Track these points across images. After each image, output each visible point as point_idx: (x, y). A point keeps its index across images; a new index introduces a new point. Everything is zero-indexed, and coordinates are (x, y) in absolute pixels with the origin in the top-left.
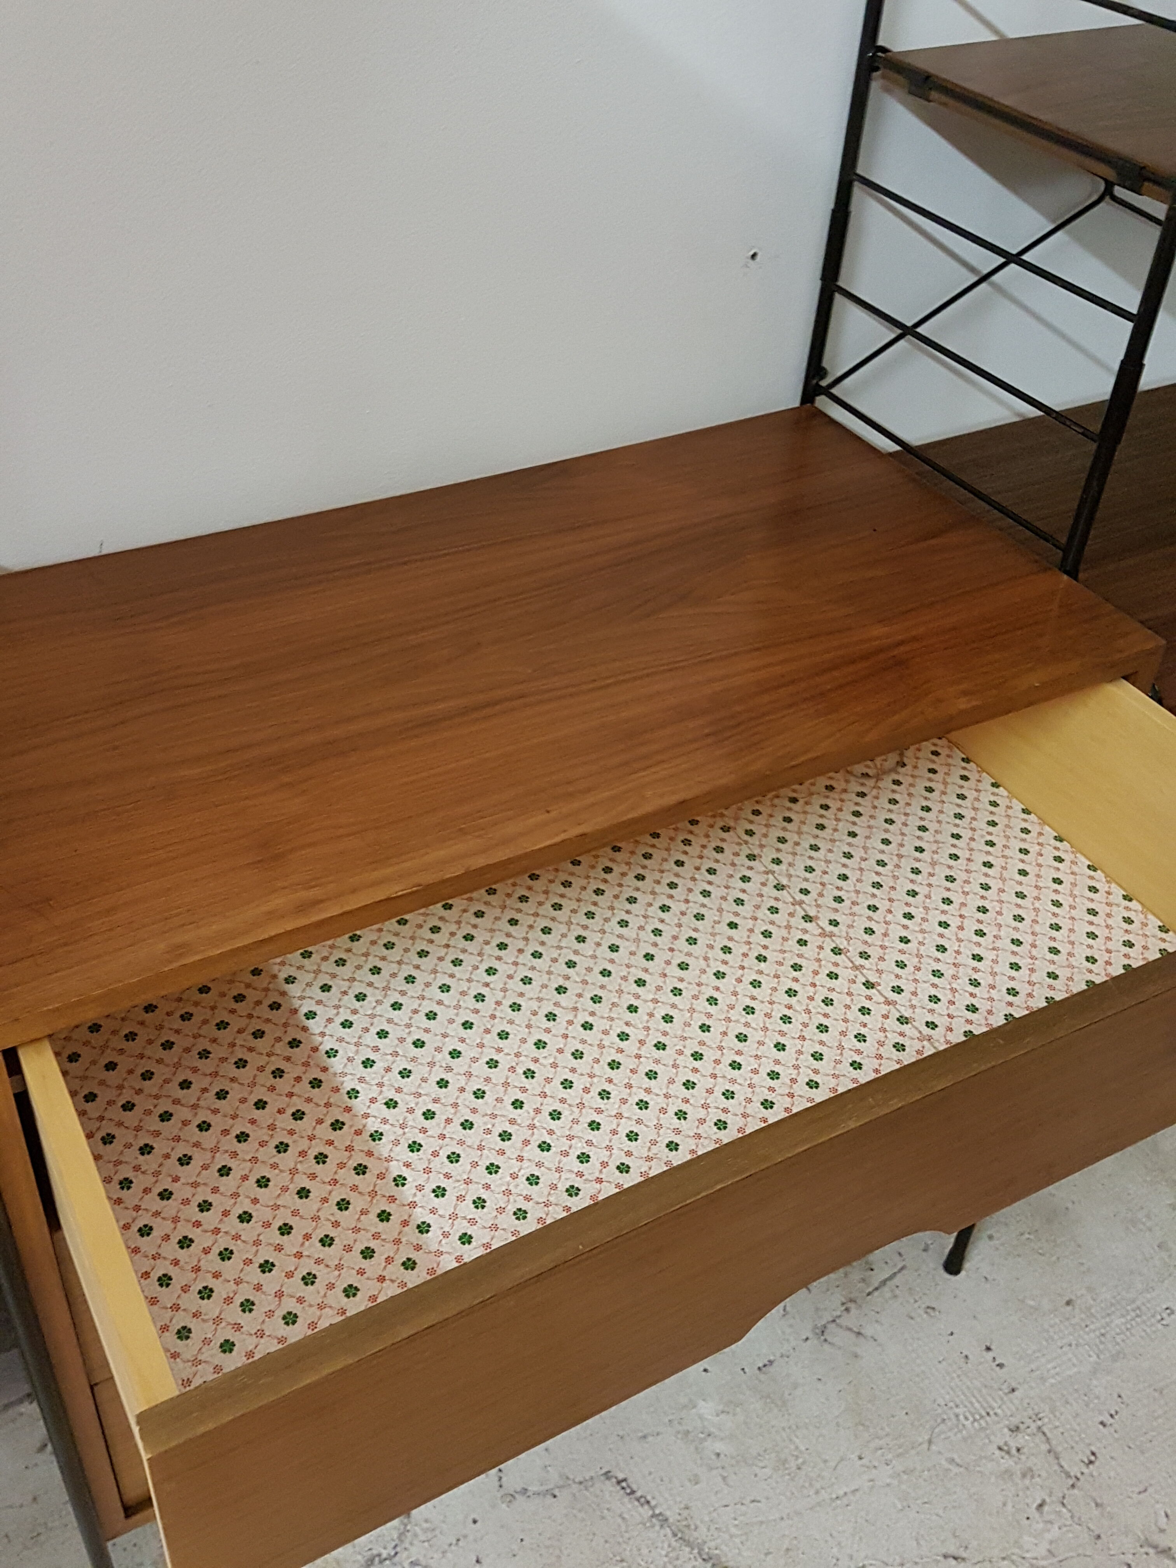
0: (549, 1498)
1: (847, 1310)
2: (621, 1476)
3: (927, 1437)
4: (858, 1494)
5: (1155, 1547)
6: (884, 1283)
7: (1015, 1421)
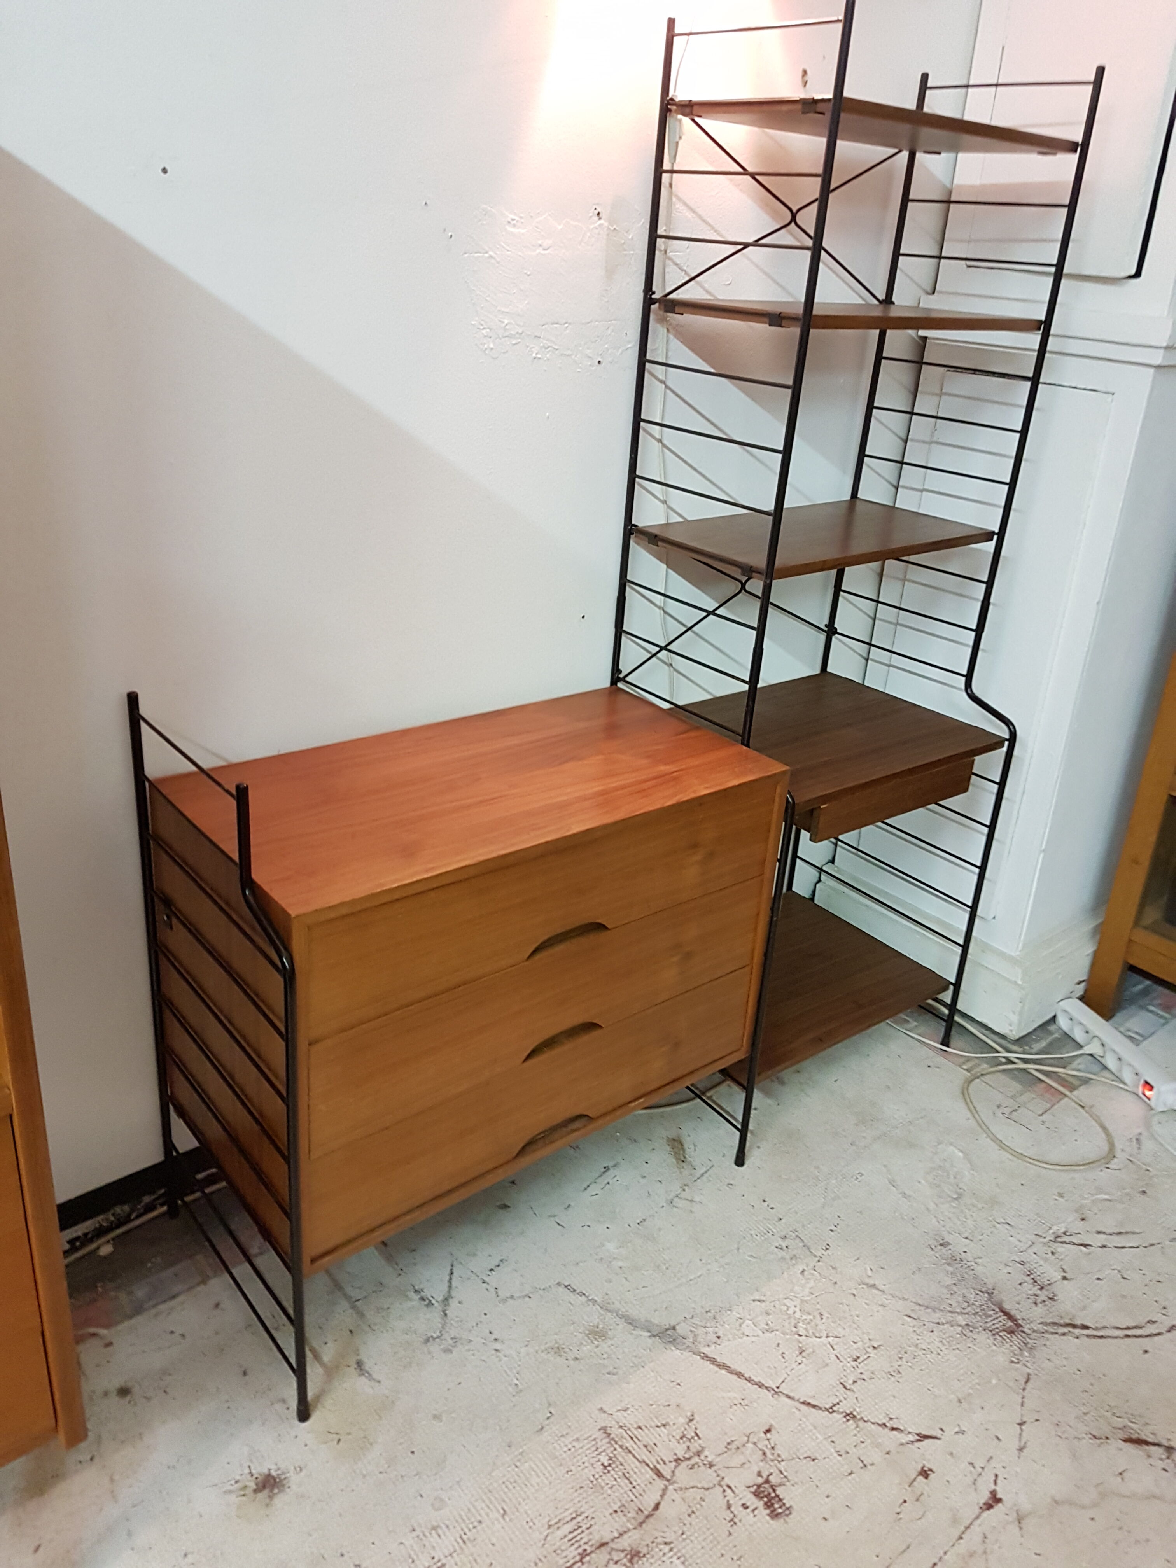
0: (527, 1299)
1: (684, 1190)
2: (566, 1284)
3: (736, 1246)
4: (702, 1277)
5: (867, 1284)
6: (702, 1175)
7: (783, 1233)
